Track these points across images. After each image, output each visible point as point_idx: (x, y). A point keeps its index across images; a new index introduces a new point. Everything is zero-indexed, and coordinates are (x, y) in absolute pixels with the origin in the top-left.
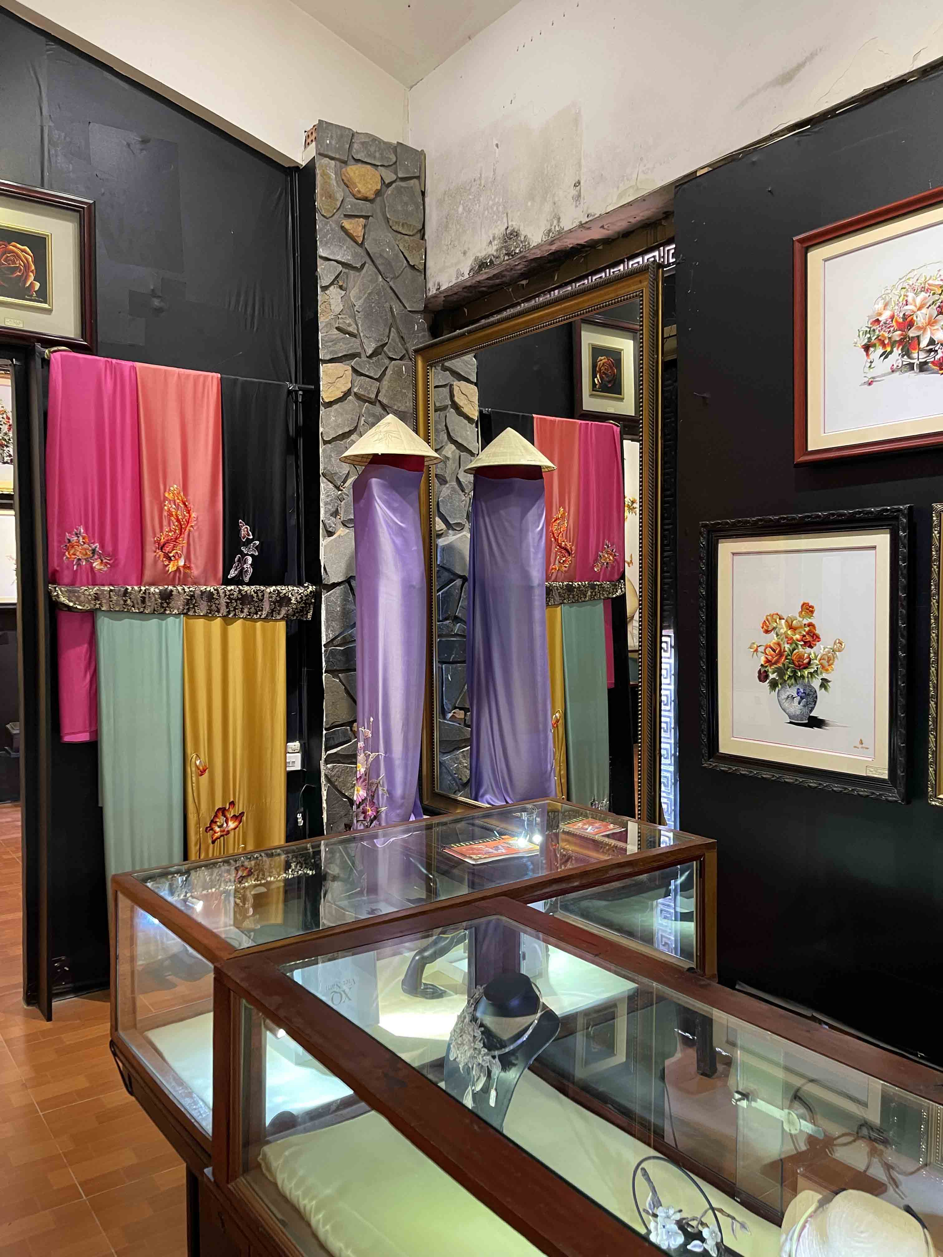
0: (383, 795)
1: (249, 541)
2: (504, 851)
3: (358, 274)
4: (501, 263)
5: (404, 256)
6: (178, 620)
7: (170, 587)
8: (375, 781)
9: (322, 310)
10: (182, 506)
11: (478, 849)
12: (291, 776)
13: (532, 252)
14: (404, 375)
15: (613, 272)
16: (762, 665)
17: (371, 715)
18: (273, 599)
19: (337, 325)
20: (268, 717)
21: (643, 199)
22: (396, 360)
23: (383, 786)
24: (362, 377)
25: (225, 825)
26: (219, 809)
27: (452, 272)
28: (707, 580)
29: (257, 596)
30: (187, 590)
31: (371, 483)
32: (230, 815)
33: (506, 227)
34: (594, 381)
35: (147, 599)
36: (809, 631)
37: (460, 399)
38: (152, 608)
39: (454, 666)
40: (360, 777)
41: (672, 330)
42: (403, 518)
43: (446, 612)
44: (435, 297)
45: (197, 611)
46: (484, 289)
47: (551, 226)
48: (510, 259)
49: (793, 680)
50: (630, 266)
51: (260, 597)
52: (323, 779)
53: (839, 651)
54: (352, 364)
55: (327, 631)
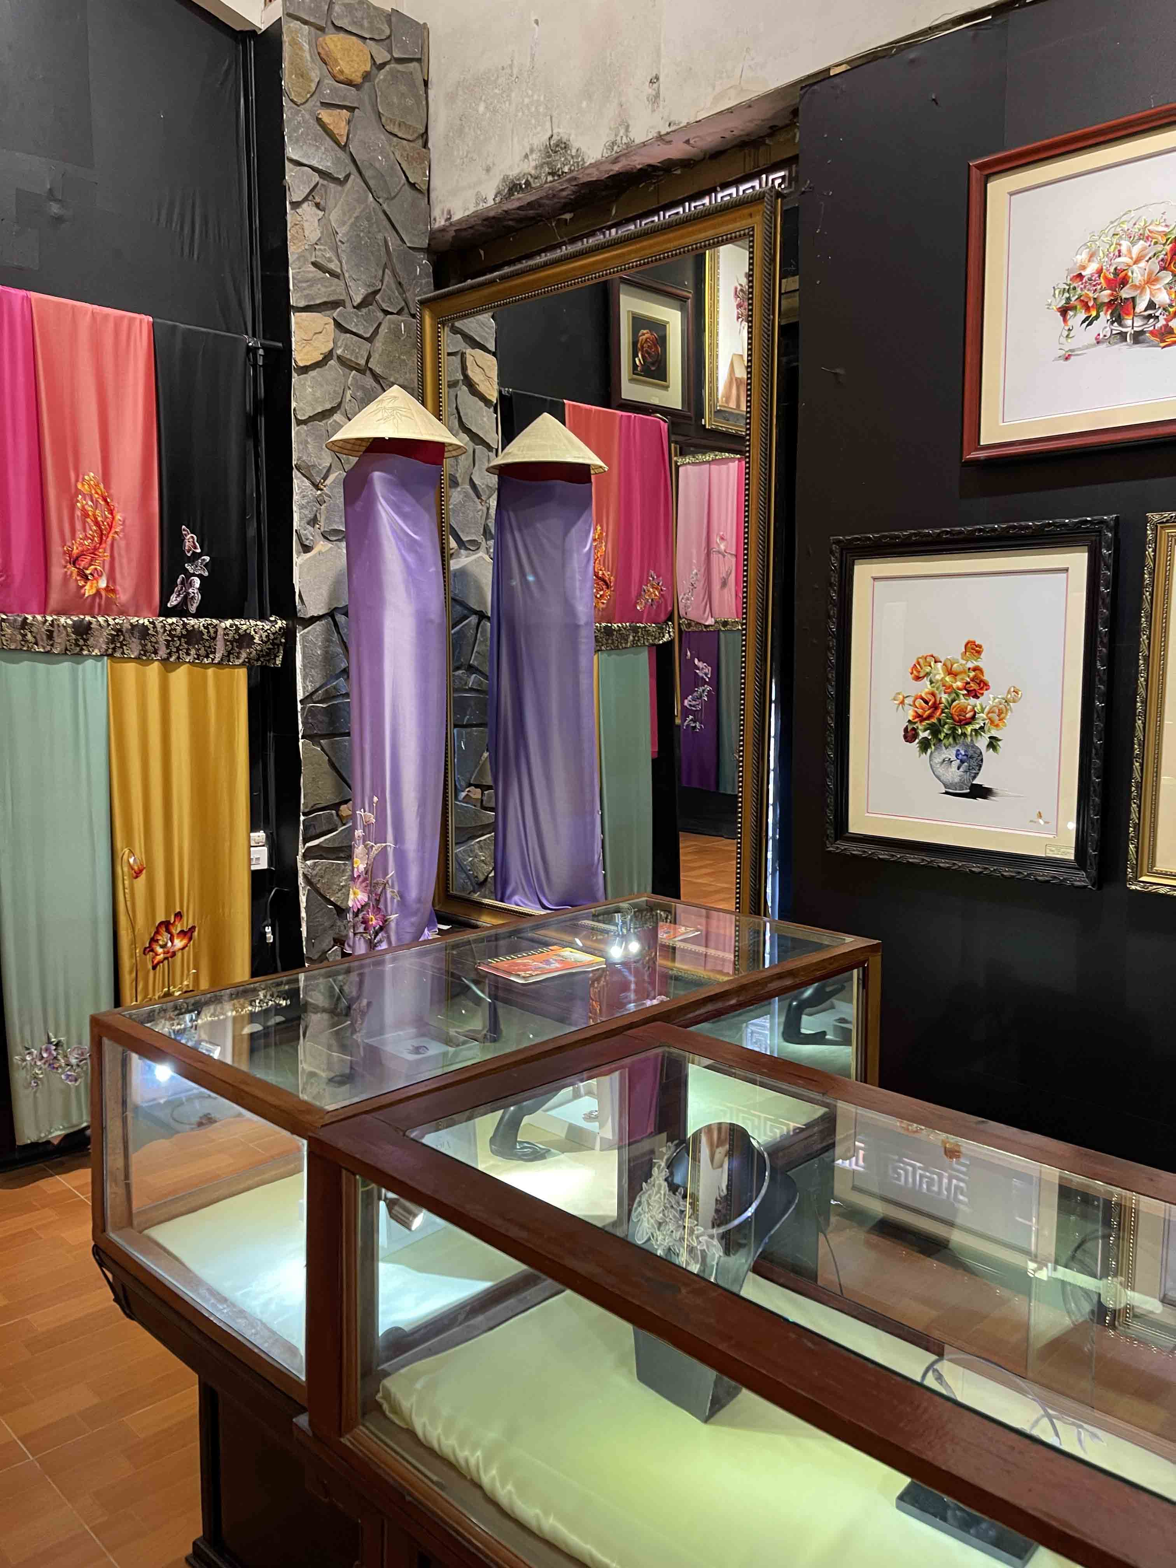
0: (392, 898)
1: (196, 556)
2: (558, 965)
3: (339, 188)
4: (541, 186)
5: (402, 168)
6: (99, 664)
7: (88, 618)
8: (380, 880)
9: (293, 236)
10: (102, 503)
11: (525, 965)
12: (257, 877)
13: (587, 172)
14: (403, 335)
15: (695, 207)
16: (909, 721)
17: (374, 792)
18: (230, 638)
19: (313, 259)
20: (225, 797)
21: (749, 105)
22: (392, 313)
23: (393, 887)
24: (348, 335)
25: (170, 944)
26: (161, 923)
27: (470, 195)
28: (839, 611)
29: (208, 632)
30: (111, 622)
31: (372, 479)
32: (176, 930)
33: (549, 135)
34: (634, 361)
35: (55, 634)
36: (975, 676)
37: (475, 374)
38: (63, 647)
39: (469, 730)
40: (359, 876)
41: (793, 283)
42: (417, 529)
43: (459, 659)
44: (443, 230)
45: (126, 652)
46: (510, 223)
47: (616, 135)
48: (554, 181)
49: (951, 740)
50: (719, 200)
51: (213, 635)
52: (301, 880)
53: (1014, 702)
54: (335, 315)
55: (304, 682)
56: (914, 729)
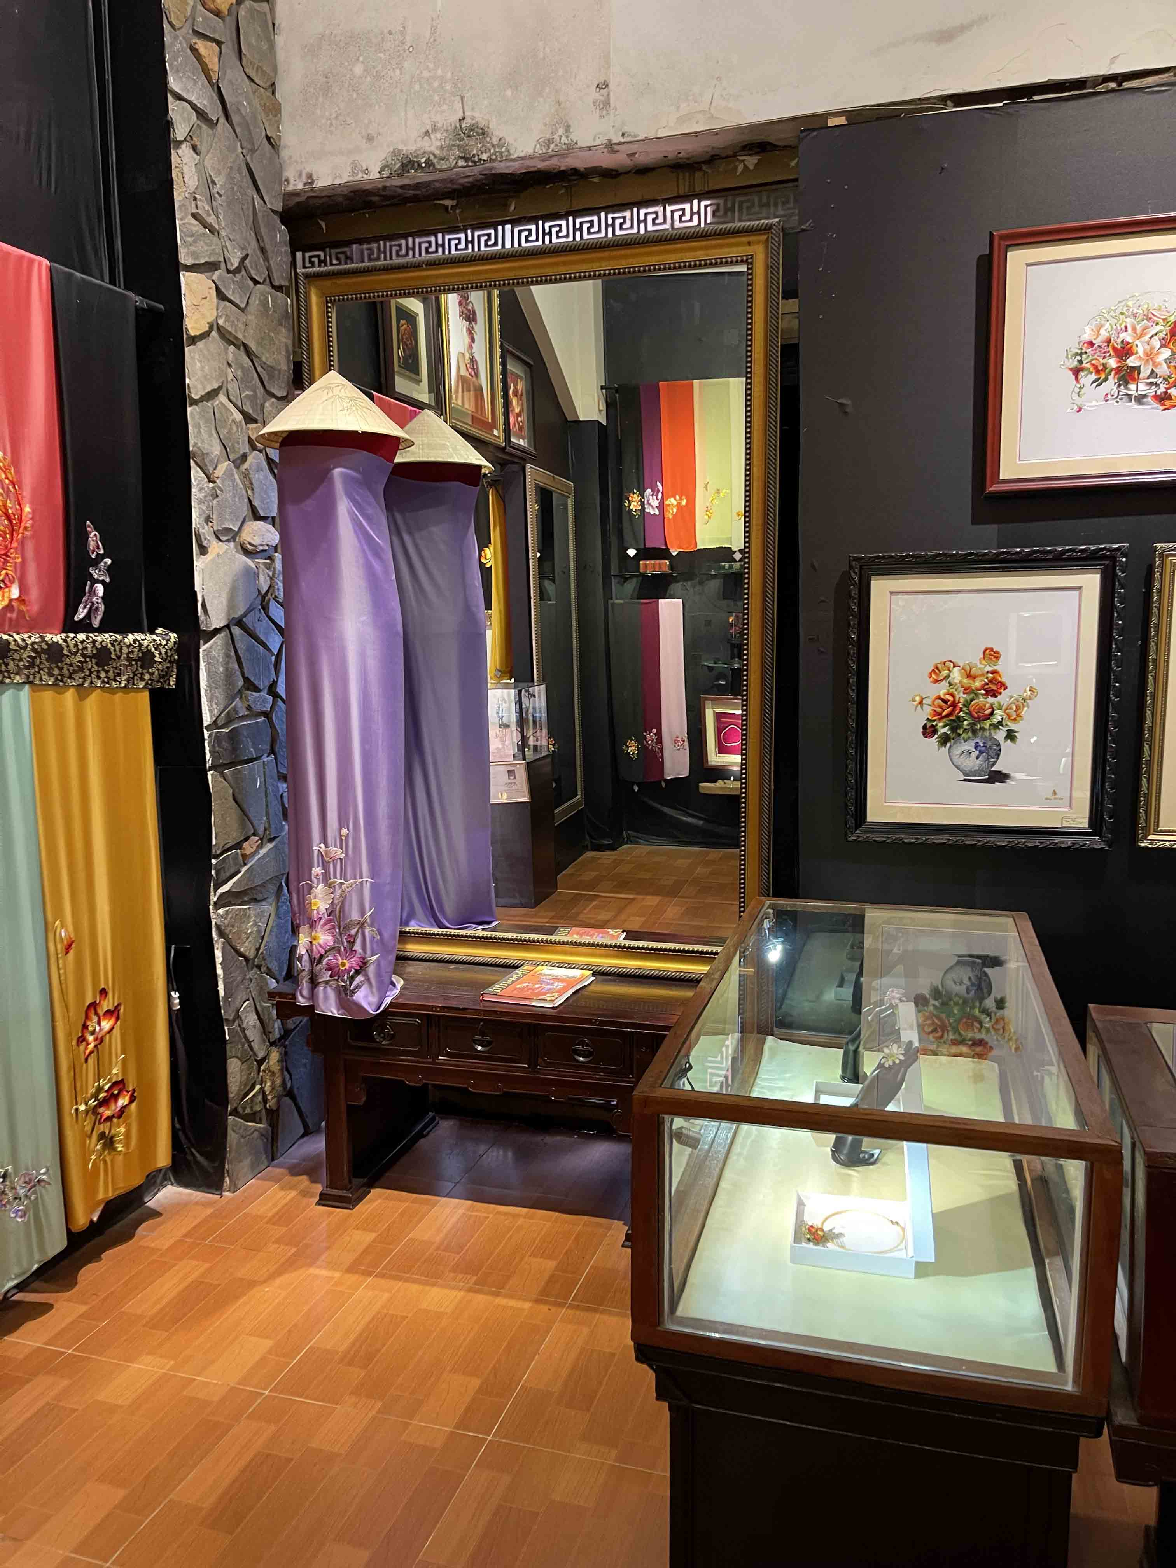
2: (558, 985)
3: (212, 131)
4: (446, 169)
5: (261, 119)
6: (21, 694)
11: (527, 989)
13: (510, 164)
14: (270, 309)
16: (928, 719)
17: (342, 824)
18: (134, 656)
19: (194, 211)
21: (715, 133)
22: (259, 283)
24: (228, 304)
25: (98, 1028)
26: (91, 1005)
27: (345, 163)
28: (859, 623)
29: (115, 650)
30: (28, 641)
32: (102, 1011)
33: (461, 115)
34: (398, 353)
36: (994, 678)
40: (319, 918)
42: (379, 533)
47: (553, 133)
48: (468, 166)
49: (970, 734)
52: (215, 932)
53: (1030, 699)
54: (215, 277)
55: (210, 706)
56: (932, 726)
